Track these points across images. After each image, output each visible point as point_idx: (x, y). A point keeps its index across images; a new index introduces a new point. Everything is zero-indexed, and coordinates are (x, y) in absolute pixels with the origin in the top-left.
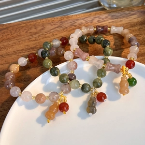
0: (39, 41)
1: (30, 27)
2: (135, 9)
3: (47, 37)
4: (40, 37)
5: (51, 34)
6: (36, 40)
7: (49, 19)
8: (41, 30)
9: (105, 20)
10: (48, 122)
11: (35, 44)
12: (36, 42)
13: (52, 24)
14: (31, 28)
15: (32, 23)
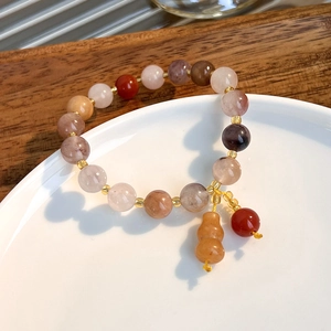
0: (33, 108)
1: (9, 69)
2: (314, 12)
3: (55, 97)
4: (37, 98)
5: (67, 88)
6: (23, 105)
7: (64, 45)
8: (39, 77)
9: (223, 45)
10: (208, 270)
11: (21, 115)
12: (23, 110)
13: (71, 59)
14: (11, 73)
15: (15, 58)
